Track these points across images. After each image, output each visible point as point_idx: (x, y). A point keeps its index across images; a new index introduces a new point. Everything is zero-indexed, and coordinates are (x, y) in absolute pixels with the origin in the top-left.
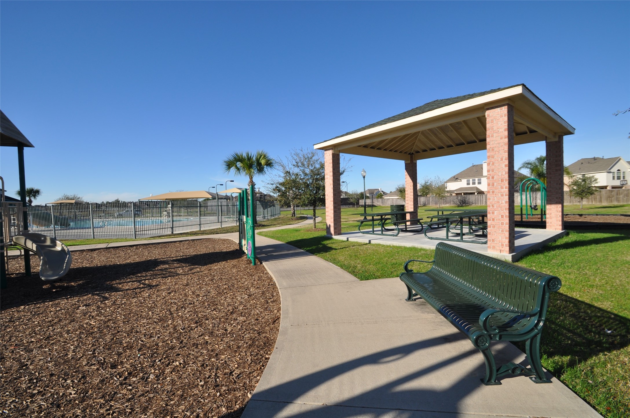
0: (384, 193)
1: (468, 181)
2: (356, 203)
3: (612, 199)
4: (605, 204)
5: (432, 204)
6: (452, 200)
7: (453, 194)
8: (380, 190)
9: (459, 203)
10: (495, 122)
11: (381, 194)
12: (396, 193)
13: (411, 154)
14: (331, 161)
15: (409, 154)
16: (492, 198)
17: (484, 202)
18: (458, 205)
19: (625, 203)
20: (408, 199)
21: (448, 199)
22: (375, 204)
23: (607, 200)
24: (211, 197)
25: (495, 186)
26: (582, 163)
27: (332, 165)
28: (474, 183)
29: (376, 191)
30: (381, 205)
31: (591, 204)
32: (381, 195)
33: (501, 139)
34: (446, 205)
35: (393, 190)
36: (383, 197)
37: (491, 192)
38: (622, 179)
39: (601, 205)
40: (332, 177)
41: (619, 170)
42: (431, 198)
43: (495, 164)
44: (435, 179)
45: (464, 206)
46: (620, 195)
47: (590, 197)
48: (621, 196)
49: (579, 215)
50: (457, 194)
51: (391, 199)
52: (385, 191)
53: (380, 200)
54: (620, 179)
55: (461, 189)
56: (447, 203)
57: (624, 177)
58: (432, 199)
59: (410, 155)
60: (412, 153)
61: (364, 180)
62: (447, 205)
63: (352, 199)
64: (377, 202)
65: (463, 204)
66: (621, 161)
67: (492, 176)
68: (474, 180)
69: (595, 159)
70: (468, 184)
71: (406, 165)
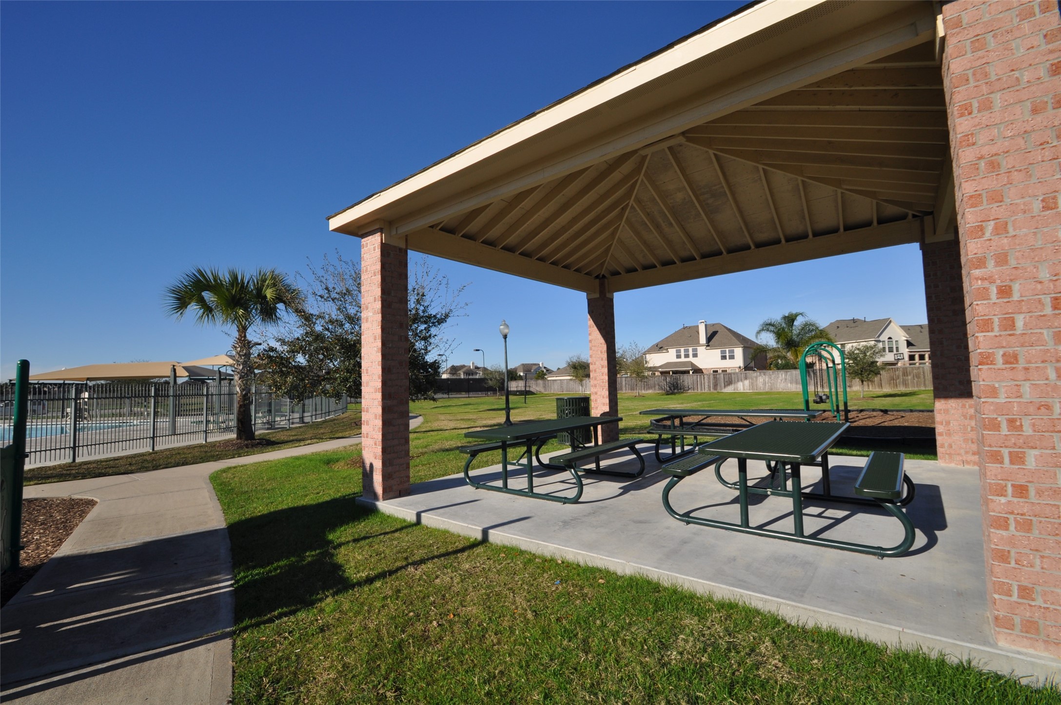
0: (547, 371)
1: (678, 351)
2: (499, 387)
3: (896, 383)
4: (887, 390)
5: (626, 390)
6: (656, 383)
7: (657, 374)
8: (541, 366)
9: (668, 389)
10: (992, 43)
11: (543, 371)
12: (566, 370)
13: (601, 278)
14: (378, 266)
15: (597, 277)
16: (1004, 389)
17: (706, 386)
18: (667, 391)
19: (916, 389)
20: (596, 382)
21: (651, 382)
22: (532, 389)
23: (890, 384)
24: (188, 374)
25: (1018, 332)
26: (838, 327)
27: (378, 278)
28: (687, 356)
29: (534, 368)
30: (543, 390)
31: (867, 390)
32: (541, 374)
33: (1035, 111)
34: (648, 392)
35: (563, 365)
36: (546, 377)
37: (999, 360)
38: (895, 352)
39: (882, 392)
40: (380, 315)
41: (890, 338)
42: (624, 379)
43: (1010, 229)
44: (630, 348)
45: (677, 393)
46: (907, 376)
47: (876, 379)
48: (909, 377)
49: (882, 411)
50: (662, 373)
51: (559, 382)
52: (549, 367)
53: (540, 382)
54: (892, 351)
55: (668, 364)
56: (649, 388)
57: (897, 349)
58: (626, 380)
59: (597, 280)
60: (604, 276)
61: (506, 342)
62: (650, 391)
63: (491, 380)
64: (536, 386)
65: (674, 389)
66: (892, 324)
67: (998, 282)
68: (686, 351)
69: (854, 321)
70: (679, 356)
71: (590, 302)
